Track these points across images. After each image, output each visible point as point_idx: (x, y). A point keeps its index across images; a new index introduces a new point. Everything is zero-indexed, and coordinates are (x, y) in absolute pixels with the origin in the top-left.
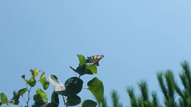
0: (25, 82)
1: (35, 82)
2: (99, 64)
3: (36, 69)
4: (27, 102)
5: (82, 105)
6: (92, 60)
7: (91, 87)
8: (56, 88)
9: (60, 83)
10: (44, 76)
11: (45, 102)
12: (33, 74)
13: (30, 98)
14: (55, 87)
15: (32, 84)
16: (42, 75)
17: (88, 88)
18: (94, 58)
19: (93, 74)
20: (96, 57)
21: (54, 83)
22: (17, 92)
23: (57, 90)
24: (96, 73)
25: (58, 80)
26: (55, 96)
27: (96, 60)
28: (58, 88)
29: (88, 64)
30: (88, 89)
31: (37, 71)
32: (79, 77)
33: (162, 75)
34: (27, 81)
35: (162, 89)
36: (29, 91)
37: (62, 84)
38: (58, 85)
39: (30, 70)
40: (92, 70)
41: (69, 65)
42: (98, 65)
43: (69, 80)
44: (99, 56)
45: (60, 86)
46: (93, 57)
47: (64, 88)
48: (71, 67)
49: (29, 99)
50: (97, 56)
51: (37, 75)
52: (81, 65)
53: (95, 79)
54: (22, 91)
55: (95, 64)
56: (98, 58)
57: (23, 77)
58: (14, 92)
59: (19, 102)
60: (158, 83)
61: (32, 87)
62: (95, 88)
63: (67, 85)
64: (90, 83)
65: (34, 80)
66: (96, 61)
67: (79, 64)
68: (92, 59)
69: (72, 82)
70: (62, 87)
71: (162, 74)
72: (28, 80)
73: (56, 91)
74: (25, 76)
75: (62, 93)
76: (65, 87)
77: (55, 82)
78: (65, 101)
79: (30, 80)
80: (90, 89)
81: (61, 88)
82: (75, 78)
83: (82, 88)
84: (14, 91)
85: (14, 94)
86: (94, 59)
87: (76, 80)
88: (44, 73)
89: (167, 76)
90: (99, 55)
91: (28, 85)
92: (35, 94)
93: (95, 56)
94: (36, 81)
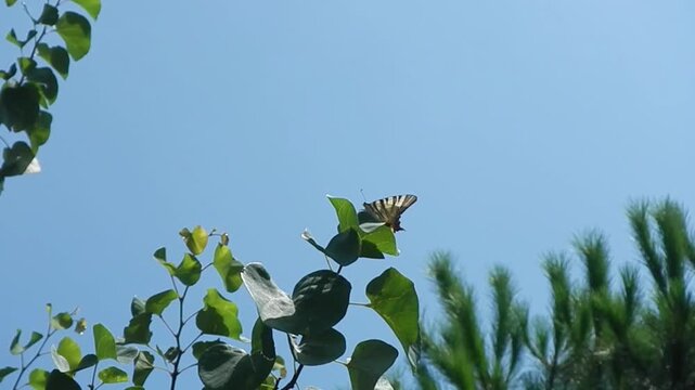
0: (167, 272)
1: (197, 270)
2: (401, 226)
3: (199, 227)
4: (176, 333)
5: (353, 358)
6: (380, 214)
7: (379, 299)
8: (265, 308)
9: (279, 290)
10: (225, 249)
11: (232, 351)
12: (191, 243)
13: (184, 320)
14: (262, 306)
15: (189, 275)
16: (221, 245)
17: (369, 302)
18: (387, 207)
19: (383, 257)
20: (391, 202)
21: (258, 293)
22: (143, 303)
23: (266, 316)
24: (394, 253)
25: (271, 280)
26: (263, 332)
27: (392, 211)
28: (272, 307)
29: (365, 227)
30: (367, 306)
31: (204, 233)
32: (339, 271)
33: (646, 214)
34: (174, 269)
35: (645, 256)
36: (182, 300)
37: (283, 293)
38: (272, 298)
39: (181, 230)
40: (380, 246)
41: (305, 234)
42: (398, 228)
43: (306, 281)
44: (402, 200)
45: (278, 302)
46: (382, 201)
47: (289, 307)
48: (311, 241)
49: (182, 324)
50: (395, 197)
51: (204, 247)
52: (342, 231)
53: (389, 273)
54: (159, 301)
55: (388, 225)
56: (399, 204)
57: (161, 254)
58: (133, 305)
59: (151, 334)
60: (633, 239)
61: (190, 287)
62: (391, 302)
63: (302, 296)
64: (374, 288)
65: (193, 263)
66: (393, 215)
67: (339, 227)
68: (379, 208)
69: (314, 287)
70: (283, 303)
71: (644, 209)
72: (177, 266)
73: (264, 319)
74: (167, 252)
75: (285, 324)
76: (295, 303)
77: (261, 290)
78: (296, 347)
79: (182, 264)
80: (374, 305)
81: (282, 306)
82: (326, 275)
83: (348, 304)
84: (134, 299)
85: (135, 309)
86: (386, 210)
87: (328, 282)
88: (227, 239)
89: (662, 219)
90: (400, 197)
91: (176, 279)
92: (202, 306)
93: (387, 200)
94: (201, 266)
